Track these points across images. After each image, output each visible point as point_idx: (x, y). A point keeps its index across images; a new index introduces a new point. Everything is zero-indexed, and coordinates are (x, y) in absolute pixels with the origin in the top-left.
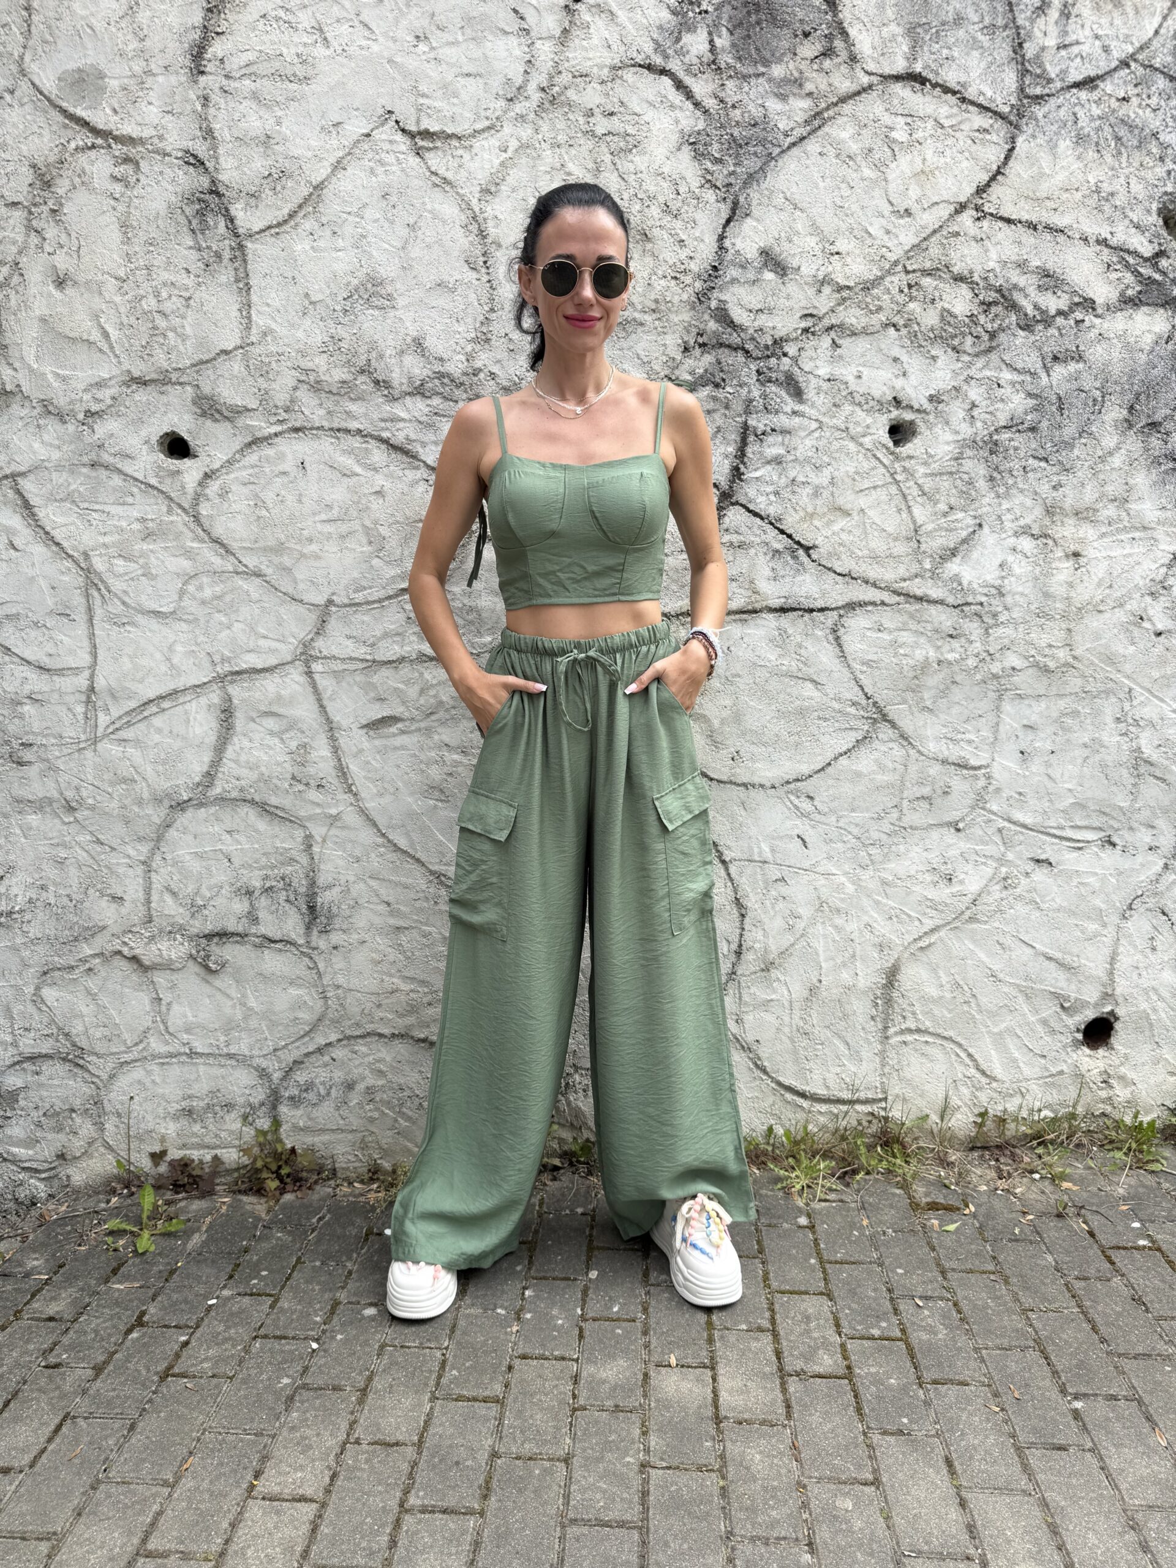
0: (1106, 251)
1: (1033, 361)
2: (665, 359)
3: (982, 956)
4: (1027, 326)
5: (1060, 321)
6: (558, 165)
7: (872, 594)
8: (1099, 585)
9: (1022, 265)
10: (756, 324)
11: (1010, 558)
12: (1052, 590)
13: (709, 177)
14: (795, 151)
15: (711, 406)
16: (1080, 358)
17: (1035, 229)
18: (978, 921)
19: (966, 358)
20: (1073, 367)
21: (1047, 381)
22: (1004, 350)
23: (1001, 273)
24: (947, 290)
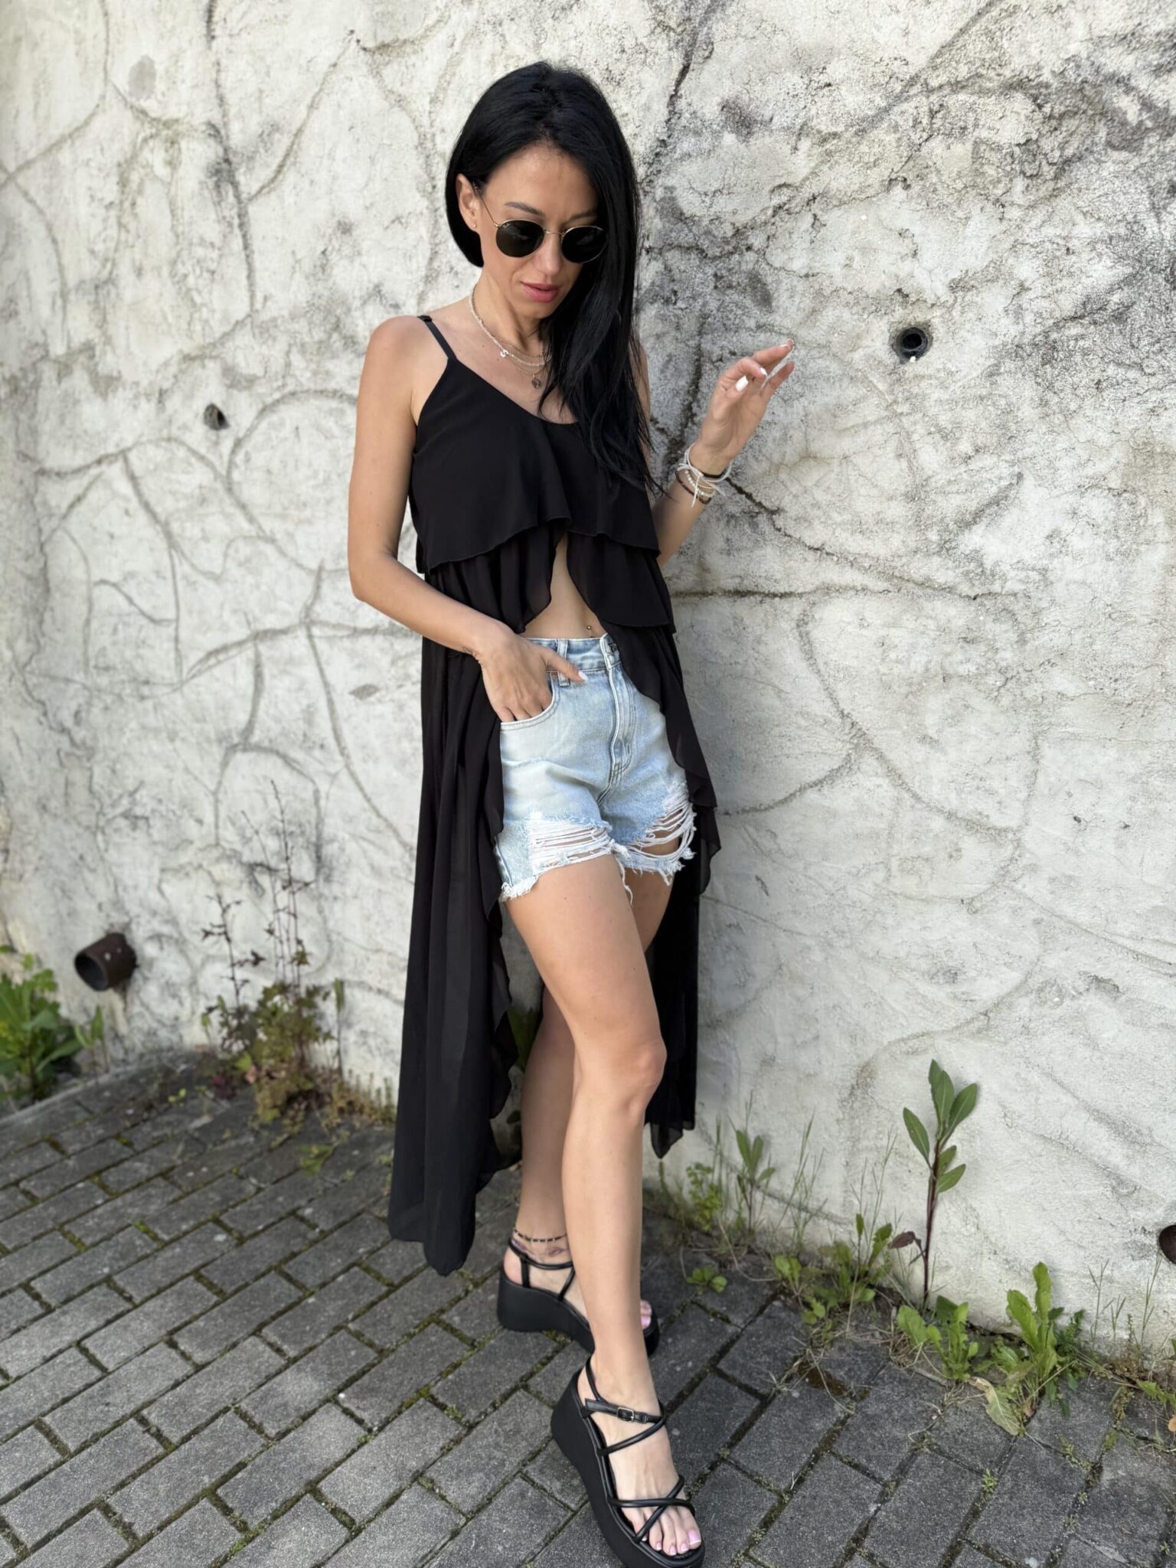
3: (994, 1087)
7: (850, 577)
9: (1129, 37)
10: (712, 211)
13: (660, 17)
15: (659, 328)
18: (990, 1039)
19: (1014, 213)
21: (1156, 230)
22: (1080, 190)
23: (1088, 58)
24: (990, 108)
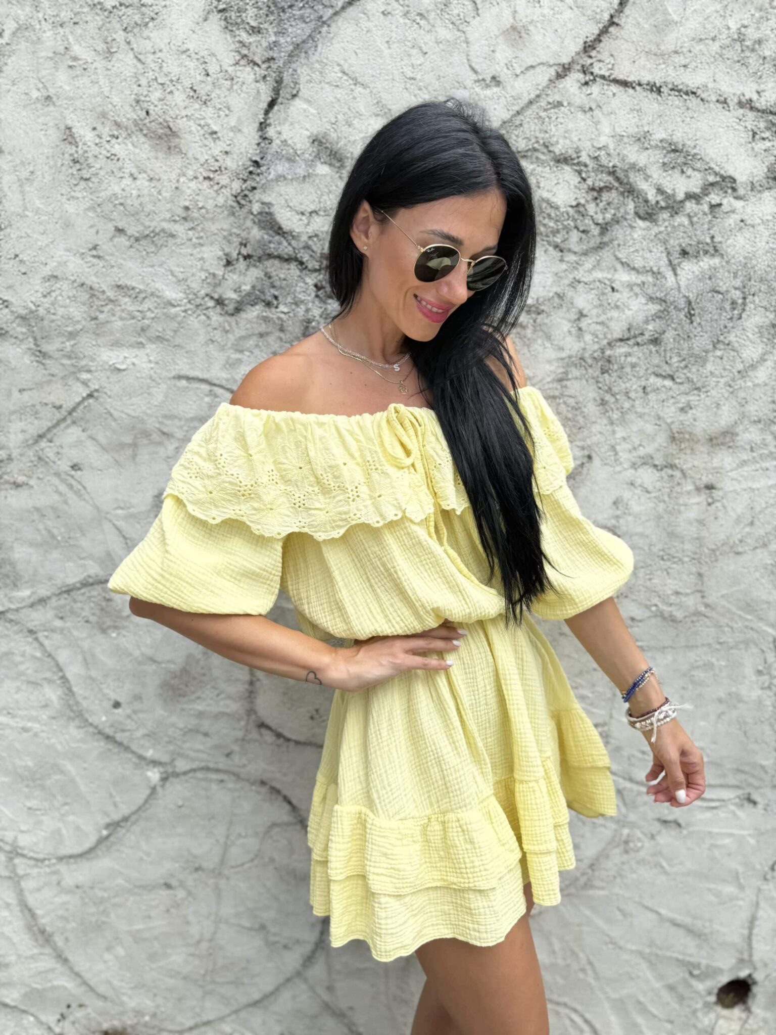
0: (751, 115)
1: (656, 258)
2: (203, 275)
3: (600, 923)
4: (649, 215)
5: (690, 206)
6: (61, 49)
8: (738, 521)
9: (642, 140)
10: (310, 230)
11: (627, 495)
12: (679, 529)
13: (245, 51)
14: (352, 11)
15: (263, 328)
16: (714, 250)
17: (659, 91)
18: (592, 887)
19: (572, 258)
20: (706, 263)
21: (674, 281)
22: (619, 245)
23: (615, 150)
24: (547, 176)
